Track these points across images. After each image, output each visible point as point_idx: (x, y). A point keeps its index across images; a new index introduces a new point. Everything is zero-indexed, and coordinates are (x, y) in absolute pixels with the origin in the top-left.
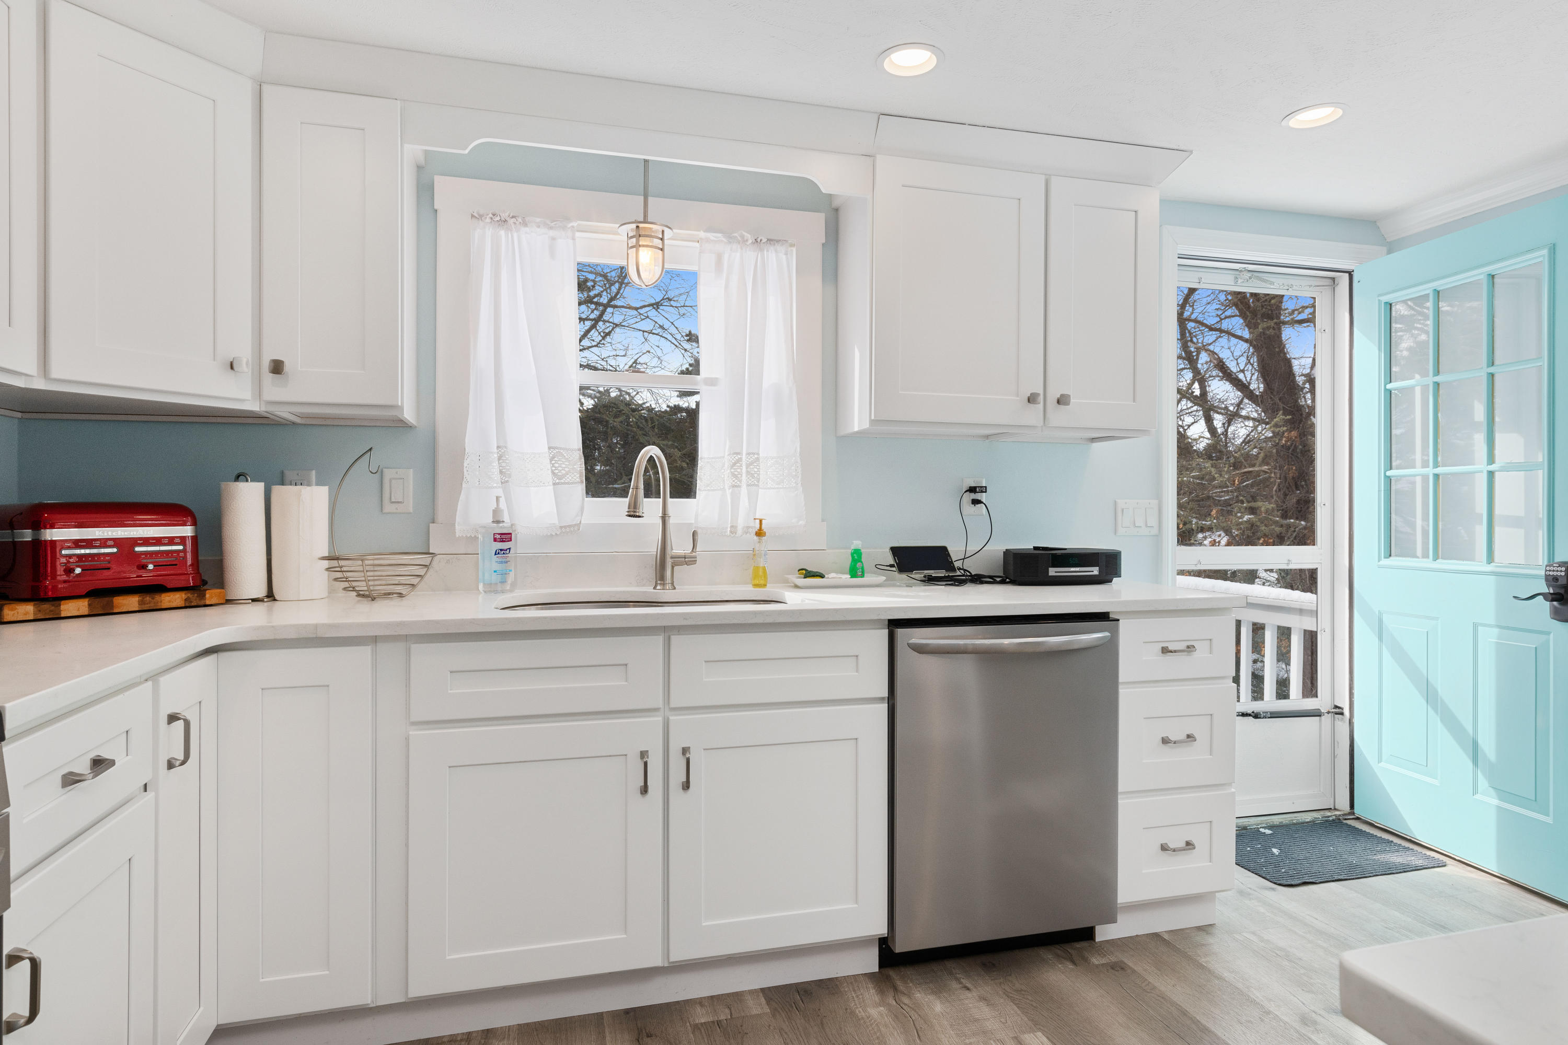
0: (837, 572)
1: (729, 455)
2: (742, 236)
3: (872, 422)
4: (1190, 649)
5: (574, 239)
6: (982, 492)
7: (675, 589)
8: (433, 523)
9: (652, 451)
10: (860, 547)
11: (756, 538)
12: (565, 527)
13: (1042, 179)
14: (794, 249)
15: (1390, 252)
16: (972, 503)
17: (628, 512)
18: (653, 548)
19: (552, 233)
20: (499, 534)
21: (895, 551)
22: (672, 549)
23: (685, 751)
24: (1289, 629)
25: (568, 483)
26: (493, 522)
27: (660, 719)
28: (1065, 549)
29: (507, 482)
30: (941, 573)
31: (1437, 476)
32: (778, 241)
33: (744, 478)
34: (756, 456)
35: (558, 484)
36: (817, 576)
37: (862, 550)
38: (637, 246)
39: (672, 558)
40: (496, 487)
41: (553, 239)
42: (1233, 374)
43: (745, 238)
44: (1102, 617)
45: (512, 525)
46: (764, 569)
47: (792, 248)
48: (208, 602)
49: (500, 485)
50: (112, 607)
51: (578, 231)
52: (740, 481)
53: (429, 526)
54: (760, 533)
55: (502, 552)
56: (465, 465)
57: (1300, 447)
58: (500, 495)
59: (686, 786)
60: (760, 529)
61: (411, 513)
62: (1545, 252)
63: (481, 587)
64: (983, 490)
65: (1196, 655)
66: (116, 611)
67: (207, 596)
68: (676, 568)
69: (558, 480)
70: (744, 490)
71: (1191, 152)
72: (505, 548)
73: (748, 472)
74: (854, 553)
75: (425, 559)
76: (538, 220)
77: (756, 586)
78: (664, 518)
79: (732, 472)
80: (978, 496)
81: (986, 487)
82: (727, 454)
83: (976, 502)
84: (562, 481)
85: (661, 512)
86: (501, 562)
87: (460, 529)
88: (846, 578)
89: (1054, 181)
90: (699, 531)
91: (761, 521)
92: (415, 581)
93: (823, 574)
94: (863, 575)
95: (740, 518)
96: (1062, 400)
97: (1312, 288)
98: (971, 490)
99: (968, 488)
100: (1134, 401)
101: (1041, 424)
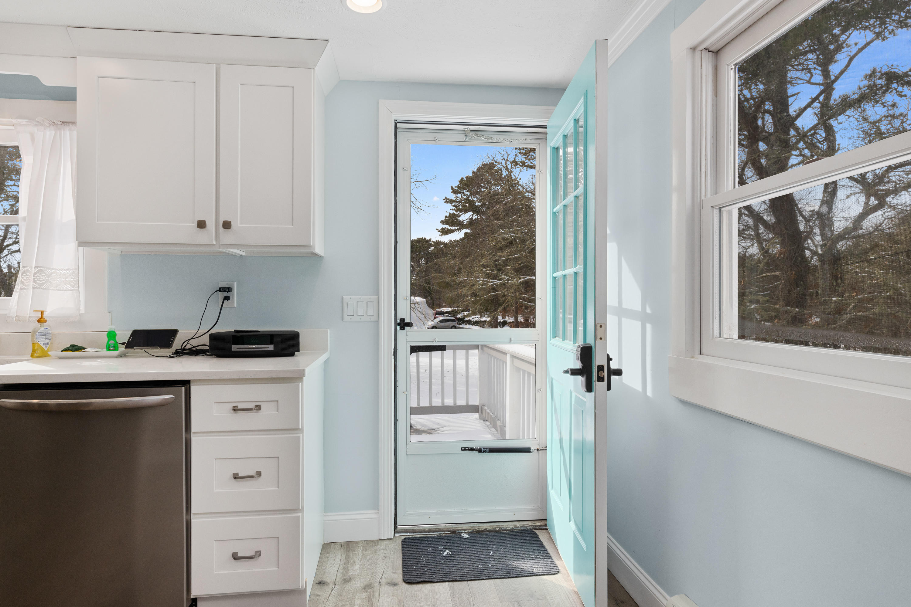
0: (95, 347)
6: (230, 291)
13: (213, 68)
21: (134, 333)
28: (259, 332)
31: (564, 277)
32: (71, 123)
36: (79, 350)
42: (755, 212)
43: (45, 123)
54: (41, 320)
57: (800, 259)
60: (42, 318)
62: (583, 98)
65: (264, 412)
74: (111, 334)
77: (35, 357)
81: (233, 288)
83: (226, 299)
89: (223, 67)
91: (43, 312)
93: (85, 349)
94: (115, 349)
95: (34, 311)
96: (227, 225)
97: (528, 141)
98: (221, 290)
99: (220, 288)
100: (293, 225)
101: (214, 243)
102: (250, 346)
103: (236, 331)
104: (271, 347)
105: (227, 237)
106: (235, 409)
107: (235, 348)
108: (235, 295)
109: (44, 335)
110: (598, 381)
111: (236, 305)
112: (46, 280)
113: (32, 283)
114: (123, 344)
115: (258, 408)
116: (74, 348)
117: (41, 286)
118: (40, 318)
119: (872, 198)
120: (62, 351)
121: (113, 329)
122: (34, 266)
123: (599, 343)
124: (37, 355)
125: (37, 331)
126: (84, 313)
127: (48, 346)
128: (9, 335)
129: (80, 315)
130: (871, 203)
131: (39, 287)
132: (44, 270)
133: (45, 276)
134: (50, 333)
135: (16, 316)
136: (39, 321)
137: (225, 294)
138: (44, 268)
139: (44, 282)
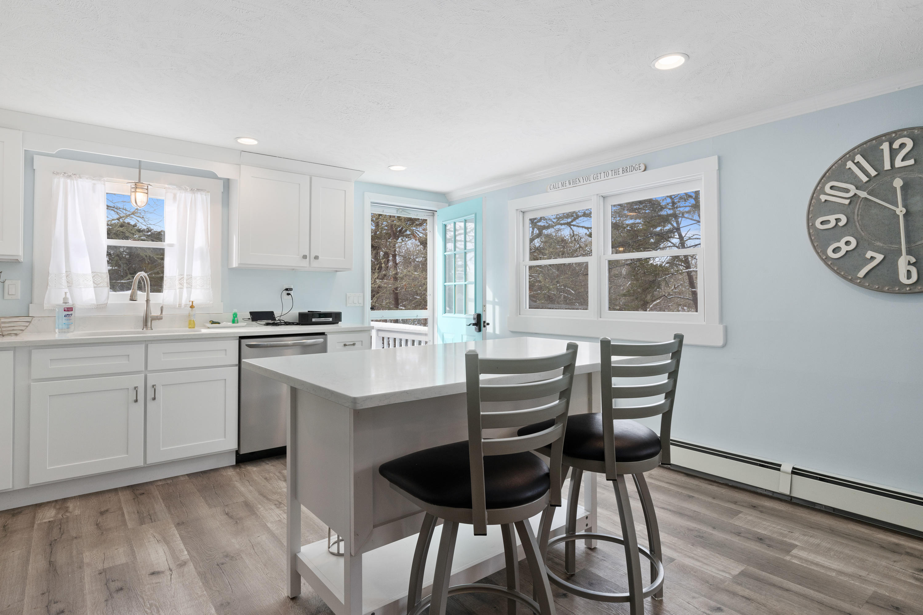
0: (226, 322)
1: (178, 275)
2: (186, 188)
3: (239, 264)
4: (354, 344)
5: (104, 185)
6: (290, 290)
7: (152, 330)
8: (31, 303)
9: (142, 274)
10: (236, 312)
11: (190, 309)
12: (100, 305)
13: (308, 178)
14: (209, 194)
15: (449, 205)
16: (287, 295)
17: (130, 298)
18: (142, 314)
19: (93, 182)
20: (66, 308)
21: (251, 313)
22: (151, 314)
23: (153, 386)
24: (414, 340)
25: (101, 287)
26: (63, 303)
27: (143, 375)
28: (321, 312)
29: (71, 286)
30: (270, 322)
31: (455, 285)
32: (202, 190)
33: (185, 284)
34: (191, 276)
35: (96, 287)
36: (217, 323)
37: (238, 313)
38: (135, 192)
39: (151, 317)
40: (64, 288)
41: (94, 184)
43: (187, 188)
44: (323, 334)
45: (73, 304)
46: (193, 321)
47: (208, 193)
49: (67, 287)
51: (106, 181)
52: (183, 286)
53: (29, 305)
54: (192, 307)
55: (68, 316)
56: (49, 279)
58: (67, 292)
59: (154, 399)
60: (192, 305)
61: (18, 299)
62: (474, 215)
63: (57, 330)
64: (291, 289)
65: (356, 346)
68: (153, 321)
69: (96, 286)
70: (185, 290)
71: (364, 172)
72: (70, 314)
73: (187, 283)
74: (234, 314)
75: (28, 319)
76: (87, 176)
77: (190, 328)
78: (148, 301)
79: (179, 283)
80: (289, 292)
81: (292, 289)
82: (177, 275)
83: (288, 294)
84: (98, 286)
85: (146, 299)
86: (68, 320)
87: (46, 306)
88: (230, 324)
89: (313, 178)
90: (164, 307)
91: (192, 302)
92: (23, 328)
93: (220, 322)
95: (189, 301)
96: (316, 258)
97: (425, 216)
100: (344, 258)
101: (309, 266)
102: (321, 319)
103: (309, 312)
104: (331, 319)
105: (315, 264)
106: (345, 345)
107: (314, 320)
110: (484, 327)
119: (536, 229)
123: (484, 312)
125: (191, 313)
130: (535, 232)
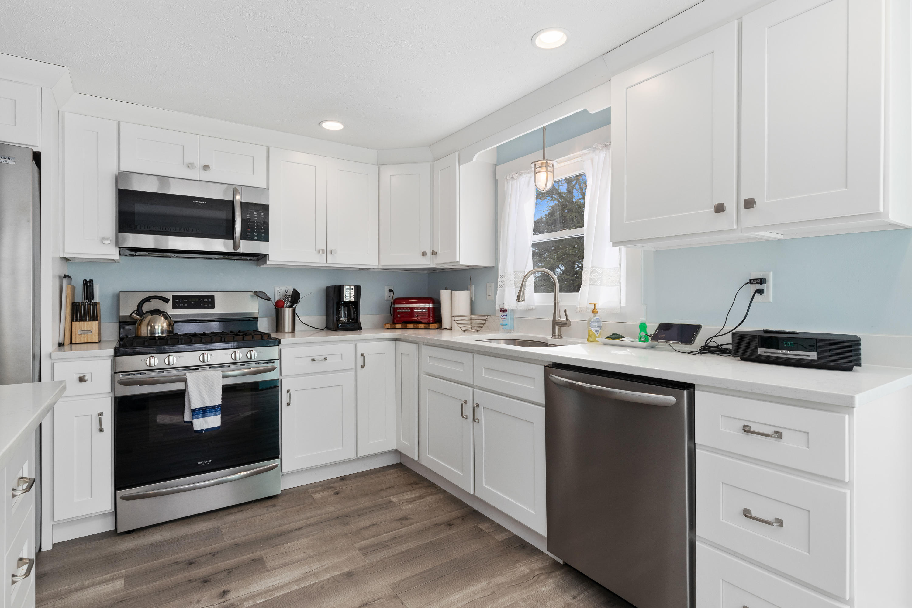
16: (758, 293)
19: (529, 175)
20: (502, 309)
22: (559, 318)
23: (477, 405)
28: (797, 333)
48: (431, 328)
50: (407, 327)
54: (594, 311)
55: (504, 317)
59: (478, 421)
60: (595, 309)
61: (493, 300)
66: (407, 328)
67: (431, 326)
78: (555, 303)
83: (760, 292)
87: (497, 306)
88: (635, 341)
91: (595, 305)
93: (623, 337)
94: (646, 340)
95: (590, 304)
96: (749, 204)
98: (752, 282)
99: (751, 280)
101: (735, 227)
102: (781, 351)
103: (766, 332)
104: (813, 356)
105: (751, 218)
106: (746, 430)
107: (762, 351)
108: (770, 287)
109: (595, 324)
111: (771, 300)
112: (598, 278)
113: (589, 280)
114: (650, 336)
115: (778, 435)
116: (616, 336)
117: (594, 283)
118: (594, 310)
120: (606, 338)
121: (644, 322)
122: (590, 267)
124: (592, 340)
125: (591, 320)
126: (625, 305)
127: (599, 333)
128: (578, 322)
129: (621, 307)
131: (593, 284)
132: (596, 269)
133: (598, 275)
134: (601, 322)
135: (579, 307)
136: (593, 312)
137: (758, 287)
138: (596, 267)
139: (596, 279)
